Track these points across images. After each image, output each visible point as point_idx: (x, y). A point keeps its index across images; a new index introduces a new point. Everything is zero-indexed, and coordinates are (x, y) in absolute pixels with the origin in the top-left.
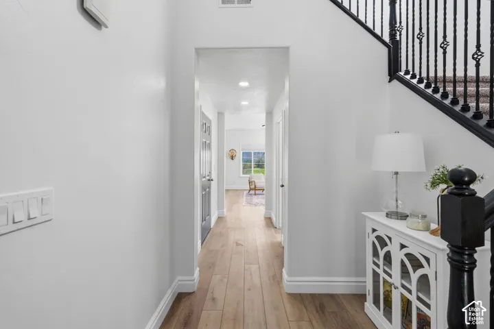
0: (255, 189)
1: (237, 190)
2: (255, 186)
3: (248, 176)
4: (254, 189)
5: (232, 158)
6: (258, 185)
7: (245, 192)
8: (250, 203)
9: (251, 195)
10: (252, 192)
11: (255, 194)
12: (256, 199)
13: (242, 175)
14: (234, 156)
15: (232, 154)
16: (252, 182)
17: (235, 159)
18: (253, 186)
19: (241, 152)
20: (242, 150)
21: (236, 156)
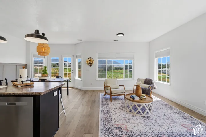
0: (111, 94)
2: (111, 91)
4: (109, 94)
5: (90, 64)
14: (91, 62)
15: (90, 61)
16: (108, 87)
17: (92, 65)
18: (108, 91)
19: (98, 60)
20: (98, 58)
21: (93, 64)
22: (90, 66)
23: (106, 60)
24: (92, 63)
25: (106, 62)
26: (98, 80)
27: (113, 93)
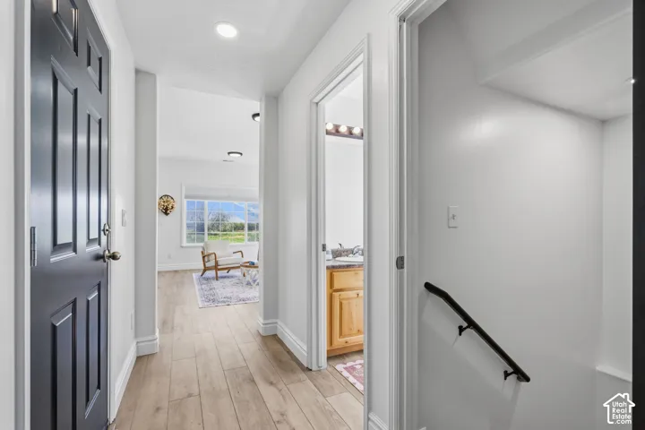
0: (216, 267)
1: (176, 271)
2: (216, 262)
3: (202, 244)
4: (213, 268)
5: (166, 211)
6: (223, 261)
7: (195, 276)
8: (212, 300)
9: (207, 279)
10: (211, 274)
11: (217, 278)
12: (223, 288)
13: (185, 244)
14: (170, 207)
15: (166, 204)
16: (209, 255)
17: (171, 214)
18: (212, 263)
19: (185, 201)
20: (186, 197)
21: (175, 209)
22: (166, 214)
23: (206, 202)
24: (172, 207)
25: (206, 207)
26: (186, 247)
27: (220, 263)
